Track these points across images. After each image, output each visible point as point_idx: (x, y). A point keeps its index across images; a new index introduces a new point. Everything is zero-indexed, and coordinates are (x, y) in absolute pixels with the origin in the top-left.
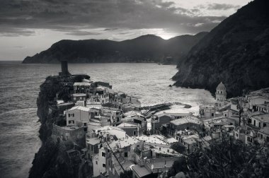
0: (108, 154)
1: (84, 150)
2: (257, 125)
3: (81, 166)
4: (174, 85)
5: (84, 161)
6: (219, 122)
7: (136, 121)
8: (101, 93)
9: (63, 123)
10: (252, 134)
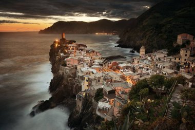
0: (89, 80)
2: (160, 67)
3: (74, 86)
4: (118, 46)
5: (76, 84)
6: (141, 66)
7: (100, 65)
8: (82, 50)
9: (65, 65)
10: (158, 72)
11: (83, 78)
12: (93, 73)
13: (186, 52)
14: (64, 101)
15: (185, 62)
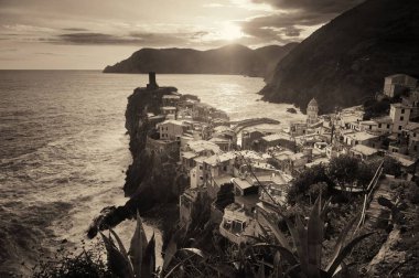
1: (180, 163)
2: (349, 143)
4: (262, 99)
5: (179, 174)
6: (311, 139)
7: (227, 137)
8: (190, 106)
9: (157, 136)
10: (344, 152)
11: (192, 163)
12: (213, 153)
13: (403, 111)
14: (154, 209)
15: (400, 132)
